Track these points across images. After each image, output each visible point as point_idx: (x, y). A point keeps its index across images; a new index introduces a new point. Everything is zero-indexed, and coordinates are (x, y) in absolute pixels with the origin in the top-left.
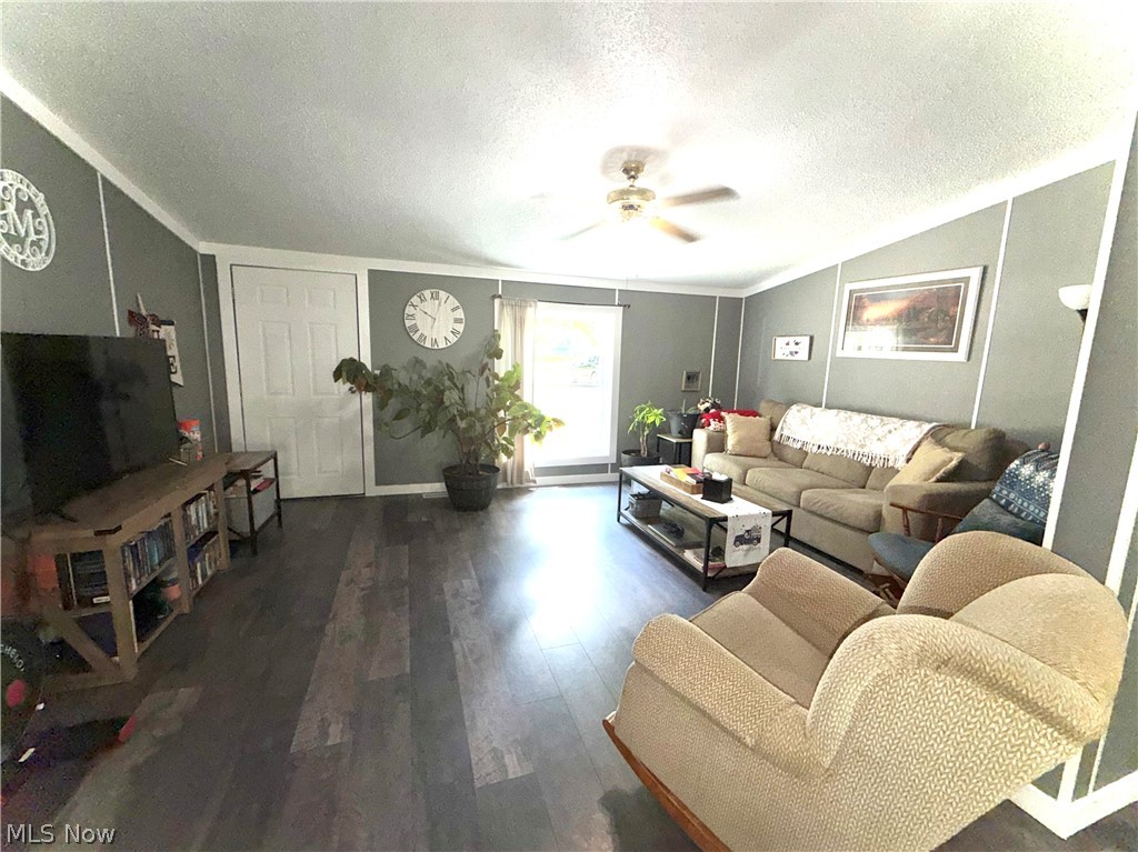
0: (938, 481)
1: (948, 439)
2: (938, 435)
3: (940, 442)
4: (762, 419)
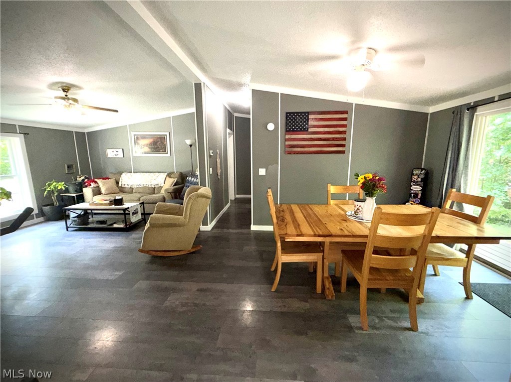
0: (174, 186)
1: (172, 176)
2: (170, 175)
3: (170, 177)
4: (112, 180)
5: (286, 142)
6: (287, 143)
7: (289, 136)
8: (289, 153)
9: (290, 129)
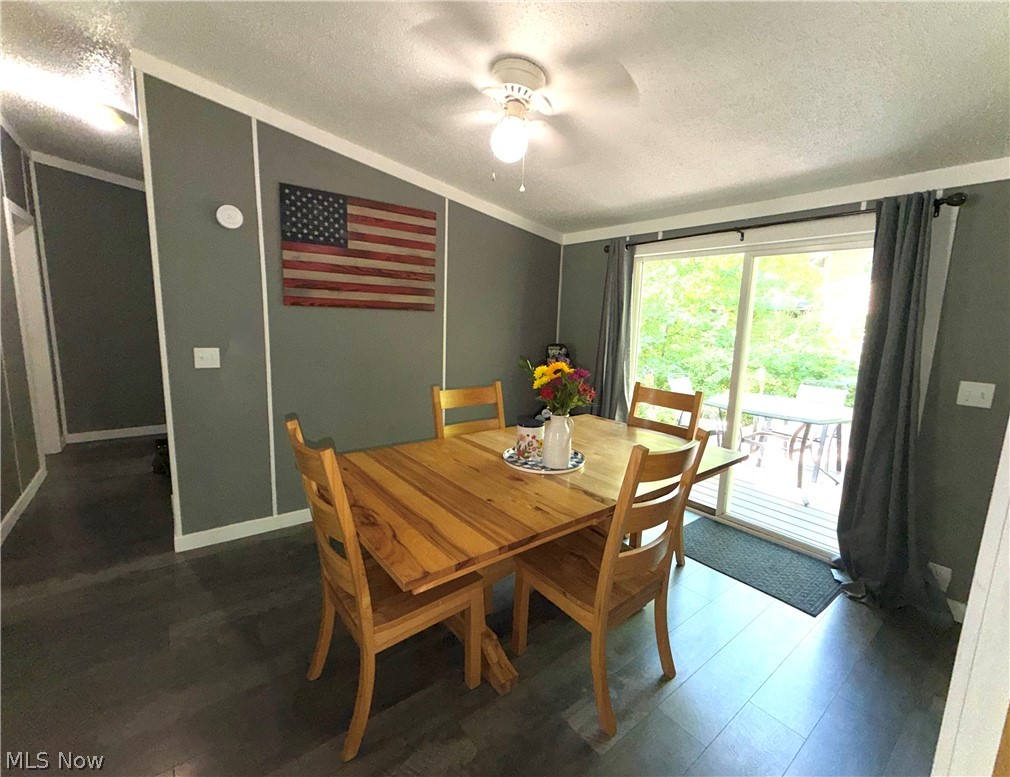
5: (285, 271)
6: (290, 274)
7: (295, 254)
8: (296, 302)
9: (294, 235)
